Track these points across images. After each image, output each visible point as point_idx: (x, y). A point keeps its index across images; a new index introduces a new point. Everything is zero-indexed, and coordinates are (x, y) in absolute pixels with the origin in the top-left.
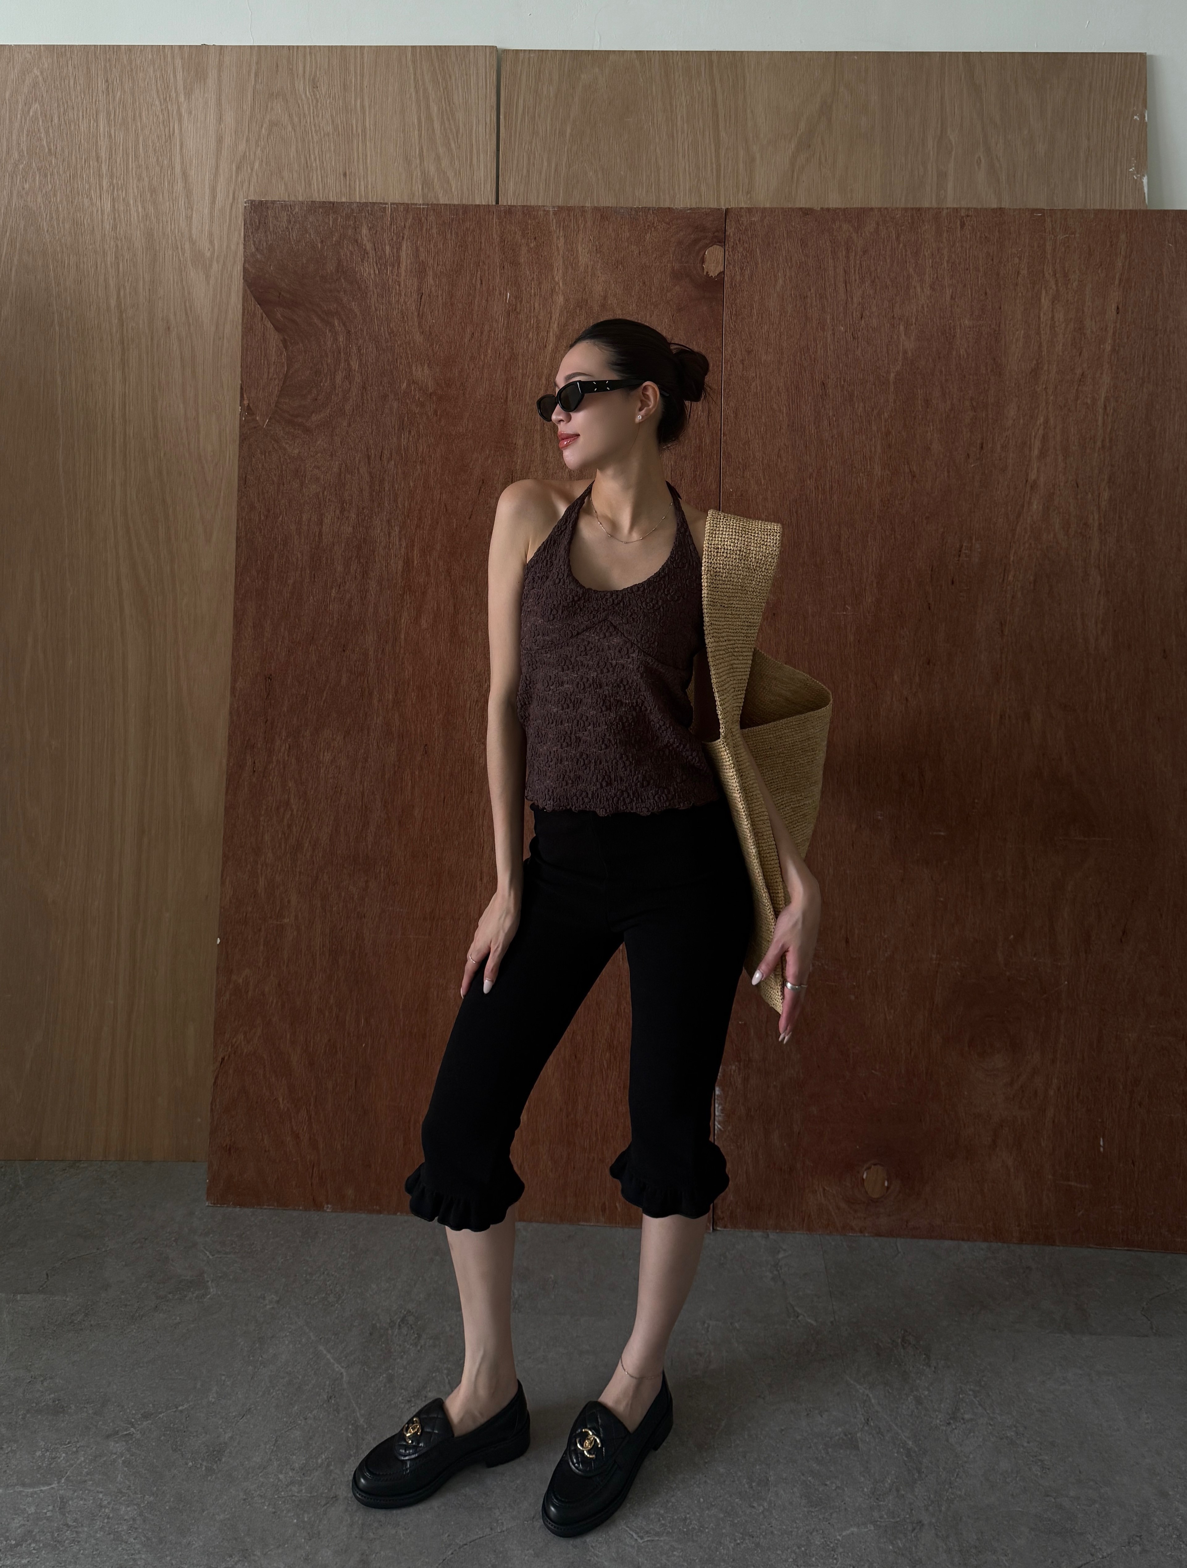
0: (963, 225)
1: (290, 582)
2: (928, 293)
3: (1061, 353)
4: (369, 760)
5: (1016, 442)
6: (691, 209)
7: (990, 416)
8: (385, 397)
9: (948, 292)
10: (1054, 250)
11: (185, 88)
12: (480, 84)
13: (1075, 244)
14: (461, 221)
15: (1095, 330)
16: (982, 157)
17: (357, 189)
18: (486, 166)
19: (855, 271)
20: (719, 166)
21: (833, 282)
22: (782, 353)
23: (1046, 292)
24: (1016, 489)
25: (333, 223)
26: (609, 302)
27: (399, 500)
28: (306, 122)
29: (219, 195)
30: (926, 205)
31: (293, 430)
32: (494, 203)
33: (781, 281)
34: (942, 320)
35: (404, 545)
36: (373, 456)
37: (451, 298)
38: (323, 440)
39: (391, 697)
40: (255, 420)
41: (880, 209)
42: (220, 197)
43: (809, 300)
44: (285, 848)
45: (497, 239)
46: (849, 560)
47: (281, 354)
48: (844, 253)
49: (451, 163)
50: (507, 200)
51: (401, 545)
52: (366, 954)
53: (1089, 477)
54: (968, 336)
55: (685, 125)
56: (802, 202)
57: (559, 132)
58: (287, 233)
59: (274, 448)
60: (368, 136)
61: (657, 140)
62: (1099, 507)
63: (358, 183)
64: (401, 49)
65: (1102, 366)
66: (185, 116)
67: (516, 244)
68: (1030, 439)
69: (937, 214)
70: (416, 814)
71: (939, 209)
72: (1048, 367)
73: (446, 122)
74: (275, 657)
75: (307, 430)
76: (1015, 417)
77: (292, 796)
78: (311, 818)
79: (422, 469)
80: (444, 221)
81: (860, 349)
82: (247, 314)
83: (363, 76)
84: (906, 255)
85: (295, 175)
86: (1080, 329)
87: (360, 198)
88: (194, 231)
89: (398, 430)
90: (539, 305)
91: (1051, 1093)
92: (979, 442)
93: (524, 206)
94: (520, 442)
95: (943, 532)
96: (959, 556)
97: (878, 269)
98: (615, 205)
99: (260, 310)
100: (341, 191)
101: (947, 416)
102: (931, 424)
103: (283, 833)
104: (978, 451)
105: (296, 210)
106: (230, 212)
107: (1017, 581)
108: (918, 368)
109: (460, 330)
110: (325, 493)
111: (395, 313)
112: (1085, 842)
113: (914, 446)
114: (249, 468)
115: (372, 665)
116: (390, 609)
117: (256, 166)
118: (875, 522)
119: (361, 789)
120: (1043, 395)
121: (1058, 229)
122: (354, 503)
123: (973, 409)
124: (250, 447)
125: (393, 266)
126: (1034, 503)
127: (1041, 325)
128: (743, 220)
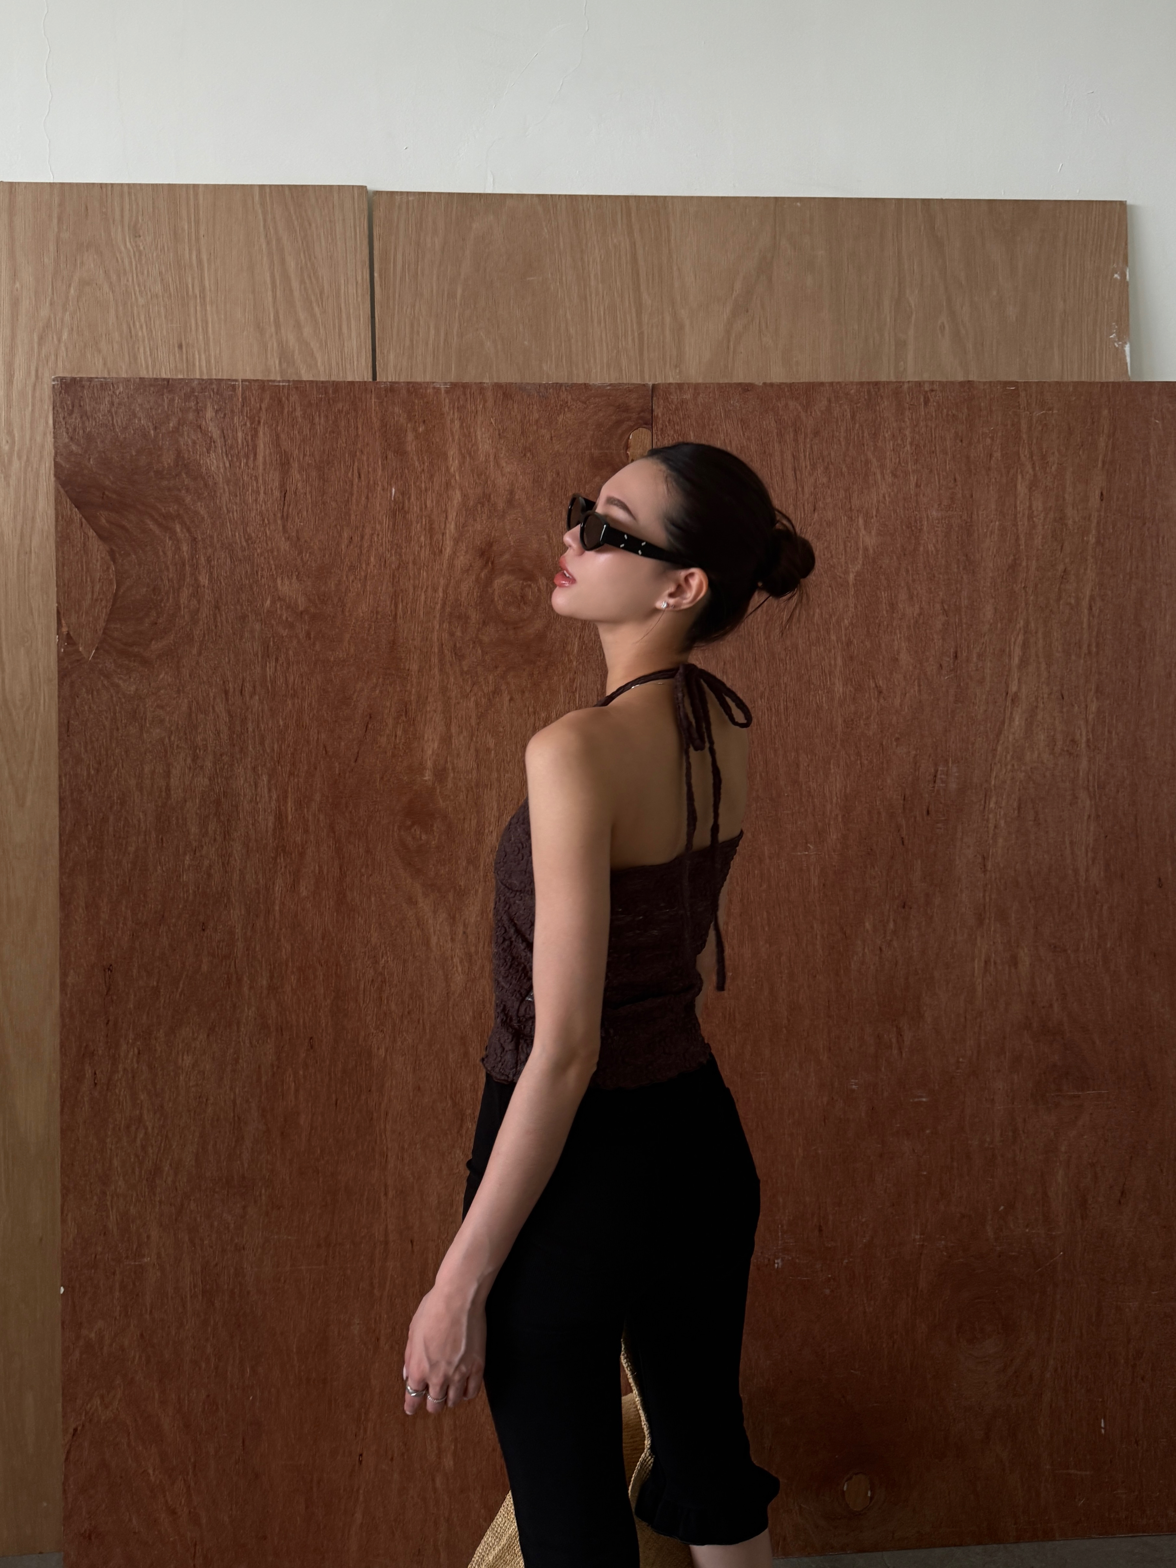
0: (927, 401)
1: (131, 849)
2: (890, 480)
3: (1040, 547)
4: (240, 1061)
5: (994, 649)
6: (611, 385)
7: (964, 621)
8: (244, 618)
9: (913, 479)
10: (1030, 428)
12: (348, 233)
13: (1053, 422)
14: (331, 401)
15: (1077, 520)
16: (945, 323)
17: (197, 364)
18: (359, 335)
19: (805, 456)
20: (641, 334)
21: (780, 469)
23: (1023, 477)
24: (996, 702)
25: (169, 405)
26: (517, 497)
27: (267, 743)
28: (128, 281)
30: (883, 378)
31: (127, 662)
32: (371, 380)
34: (907, 512)
35: (275, 797)
36: (231, 690)
37: (323, 496)
38: (166, 673)
39: (265, 982)
40: (77, 651)
41: (831, 384)
42: (19, 376)
44: (140, 1172)
45: (377, 424)
46: (809, 792)
47: (108, 568)
48: (792, 435)
49: (315, 331)
50: (387, 376)
51: (270, 797)
52: (248, 1293)
53: (1075, 687)
54: (936, 529)
55: (601, 285)
56: (742, 377)
57: (449, 294)
58: (110, 418)
59: (103, 685)
60: (208, 298)
61: (567, 303)
62: (1087, 721)
63: (197, 356)
64: (246, 189)
65: (1086, 560)
67: (401, 429)
68: (1010, 646)
69: (897, 389)
70: (302, 1123)
71: (900, 383)
72: (1027, 562)
73: (307, 281)
74: (115, 943)
75: (145, 662)
76: (991, 621)
77: (145, 1112)
78: (170, 1135)
79: (293, 704)
80: (309, 402)
82: (61, 520)
83: (198, 223)
85: (117, 348)
86: (1061, 518)
87: (203, 374)
89: (262, 657)
90: (432, 501)
91: (1048, 1375)
92: (953, 650)
93: (408, 383)
94: (415, 667)
95: (916, 755)
96: (935, 782)
97: (833, 454)
98: (519, 381)
99: (79, 516)
100: (176, 367)
101: (917, 622)
102: (898, 631)
103: (137, 1156)
104: (951, 661)
105: (121, 389)
106: (33, 397)
107: (1001, 808)
108: (881, 567)
109: (335, 534)
110: (172, 738)
111: (253, 514)
112: (1079, 1096)
113: (881, 657)
114: (73, 712)
115: (240, 945)
116: (260, 876)
117: (65, 336)
118: (838, 746)
119: (232, 1097)
120: (1024, 594)
121: (1034, 405)
122: (209, 749)
123: (946, 613)
124: (72, 684)
125: (247, 457)
126: (1017, 719)
127: (1018, 515)
128: (674, 397)
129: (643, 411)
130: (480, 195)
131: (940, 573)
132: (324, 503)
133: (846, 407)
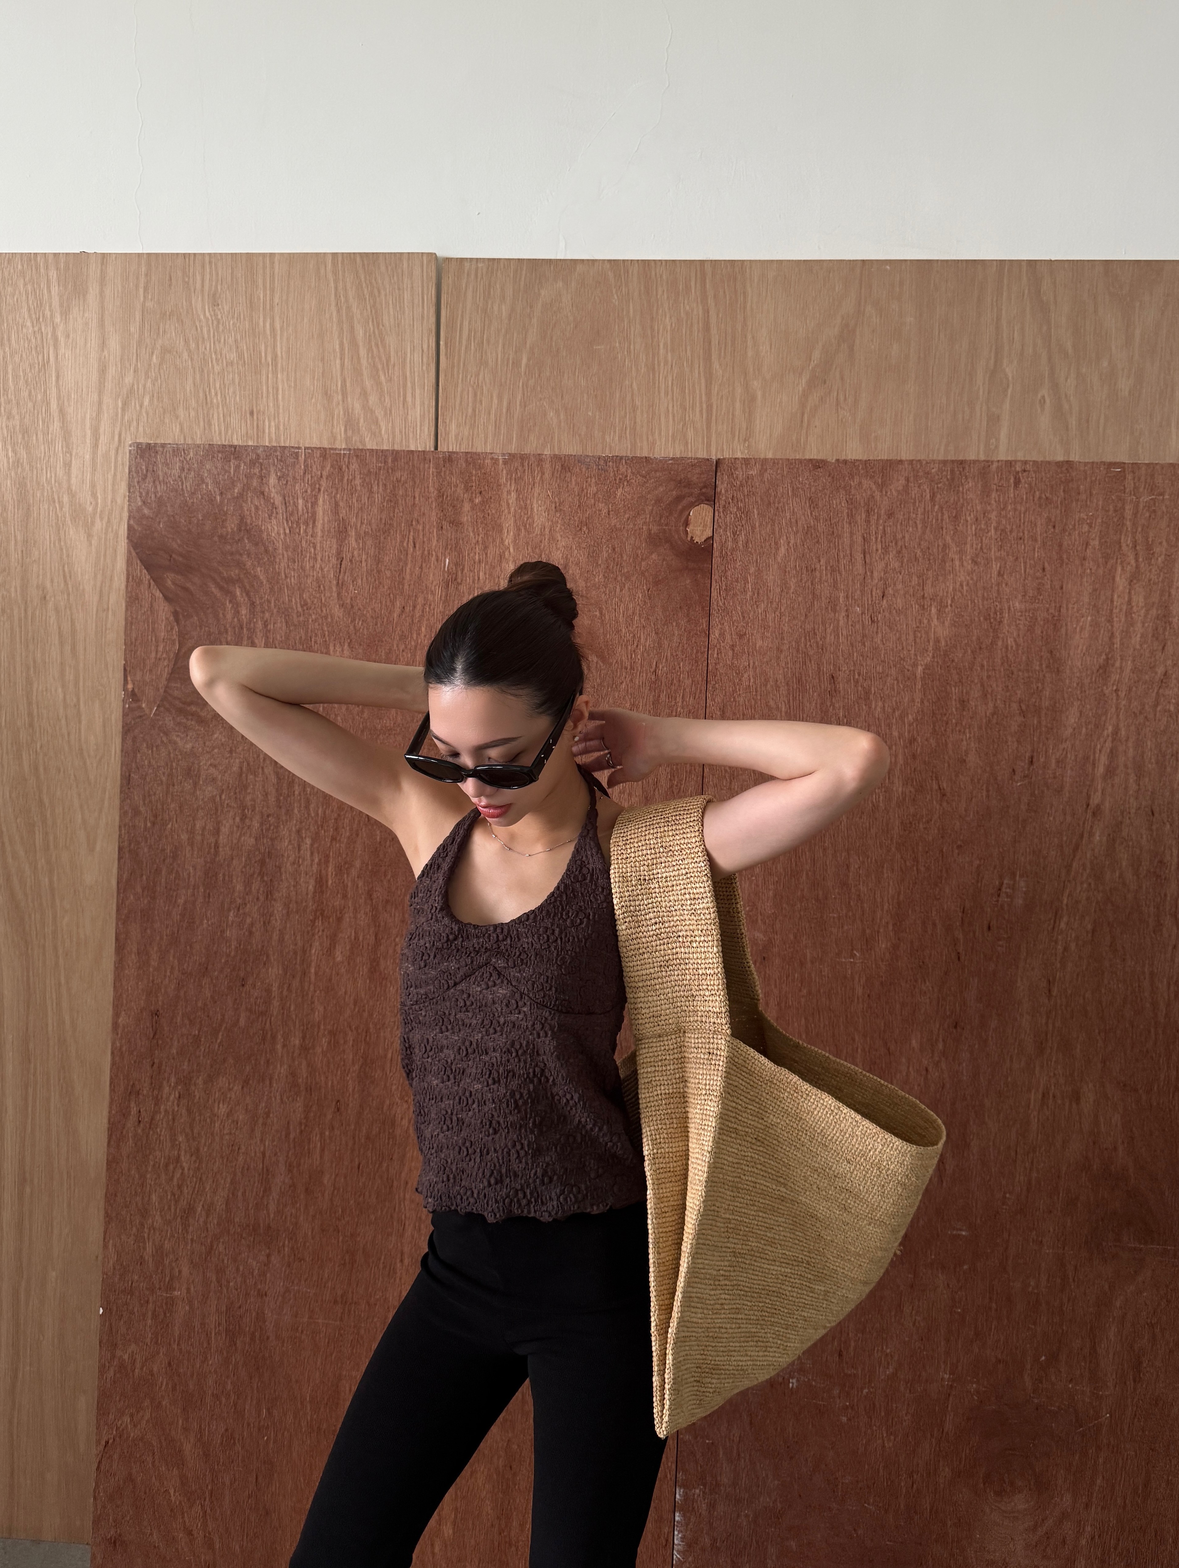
0: (1017, 482)
1: (181, 901)
2: (969, 567)
3: (1138, 647)
4: (272, 1115)
5: (1076, 756)
6: (673, 459)
7: (1044, 723)
9: (995, 567)
10: (1135, 515)
11: (61, 305)
12: (416, 301)
13: (1164, 508)
14: (390, 470)
16: (1047, 396)
18: (423, 404)
19: (876, 538)
20: (710, 407)
21: (848, 552)
22: (782, 639)
23: (1123, 569)
24: (1075, 814)
25: (235, 471)
27: (312, 806)
28: (205, 348)
29: (102, 437)
30: (971, 457)
31: (185, 721)
32: (432, 449)
33: (783, 550)
34: (987, 602)
35: (316, 860)
37: (378, 564)
38: (221, 733)
39: (297, 1042)
40: (140, 707)
41: (911, 462)
42: (103, 439)
43: (818, 574)
44: (176, 1210)
45: (433, 493)
46: (859, 895)
47: (172, 629)
48: (864, 516)
49: (380, 399)
50: (448, 445)
51: (312, 861)
52: (268, 1338)
55: (669, 354)
56: (813, 453)
57: (513, 363)
58: (180, 483)
59: (162, 742)
60: (279, 365)
61: (634, 374)
63: (267, 423)
64: (319, 257)
66: (62, 339)
67: (458, 499)
68: (1094, 753)
69: (984, 468)
70: (325, 1182)
71: (988, 461)
72: (1121, 663)
73: (375, 350)
74: (163, 991)
75: (202, 721)
76: (1077, 725)
77: (183, 1153)
78: (204, 1179)
80: (369, 471)
81: (880, 635)
82: (132, 580)
83: (273, 291)
84: (942, 520)
85: (193, 414)
86: (1165, 616)
87: (270, 441)
88: (73, 480)
90: (485, 574)
92: (1028, 755)
93: (467, 453)
95: (979, 866)
96: (999, 896)
97: (907, 536)
98: (580, 453)
99: (148, 577)
100: (247, 433)
101: (989, 721)
102: (967, 730)
103: (173, 1194)
104: (1026, 766)
105: (191, 455)
106: (116, 458)
107: (1072, 929)
108: (953, 661)
109: (388, 603)
110: (223, 797)
111: (309, 581)
112: (1141, 1250)
113: (946, 758)
114: (134, 765)
115: (276, 1003)
116: (298, 938)
117: (146, 402)
118: (893, 849)
119: (262, 1149)
120: (1115, 698)
121: (1141, 490)
122: (257, 809)
123: (1023, 713)
124: (134, 739)
125: (307, 524)
126: (1098, 834)
127: (1114, 611)
128: (739, 473)
129: (705, 487)
130: (550, 261)
131: (1020, 670)
132: (379, 572)
133: (925, 487)
